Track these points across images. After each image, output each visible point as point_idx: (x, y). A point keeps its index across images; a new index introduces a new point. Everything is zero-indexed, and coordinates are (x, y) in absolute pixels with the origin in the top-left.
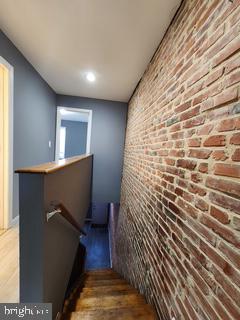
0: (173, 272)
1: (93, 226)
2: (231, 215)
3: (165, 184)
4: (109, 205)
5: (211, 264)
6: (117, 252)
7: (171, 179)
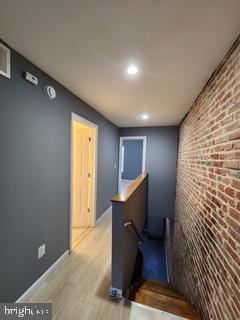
0: (212, 283)
1: (149, 237)
2: (237, 244)
3: (205, 212)
4: (165, 219)
5: (229, 277)
6: (173, 267)
7: (209, 210)
